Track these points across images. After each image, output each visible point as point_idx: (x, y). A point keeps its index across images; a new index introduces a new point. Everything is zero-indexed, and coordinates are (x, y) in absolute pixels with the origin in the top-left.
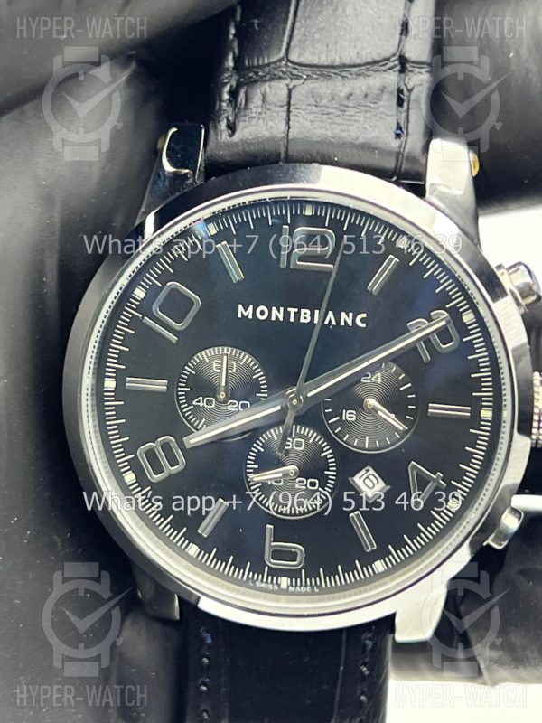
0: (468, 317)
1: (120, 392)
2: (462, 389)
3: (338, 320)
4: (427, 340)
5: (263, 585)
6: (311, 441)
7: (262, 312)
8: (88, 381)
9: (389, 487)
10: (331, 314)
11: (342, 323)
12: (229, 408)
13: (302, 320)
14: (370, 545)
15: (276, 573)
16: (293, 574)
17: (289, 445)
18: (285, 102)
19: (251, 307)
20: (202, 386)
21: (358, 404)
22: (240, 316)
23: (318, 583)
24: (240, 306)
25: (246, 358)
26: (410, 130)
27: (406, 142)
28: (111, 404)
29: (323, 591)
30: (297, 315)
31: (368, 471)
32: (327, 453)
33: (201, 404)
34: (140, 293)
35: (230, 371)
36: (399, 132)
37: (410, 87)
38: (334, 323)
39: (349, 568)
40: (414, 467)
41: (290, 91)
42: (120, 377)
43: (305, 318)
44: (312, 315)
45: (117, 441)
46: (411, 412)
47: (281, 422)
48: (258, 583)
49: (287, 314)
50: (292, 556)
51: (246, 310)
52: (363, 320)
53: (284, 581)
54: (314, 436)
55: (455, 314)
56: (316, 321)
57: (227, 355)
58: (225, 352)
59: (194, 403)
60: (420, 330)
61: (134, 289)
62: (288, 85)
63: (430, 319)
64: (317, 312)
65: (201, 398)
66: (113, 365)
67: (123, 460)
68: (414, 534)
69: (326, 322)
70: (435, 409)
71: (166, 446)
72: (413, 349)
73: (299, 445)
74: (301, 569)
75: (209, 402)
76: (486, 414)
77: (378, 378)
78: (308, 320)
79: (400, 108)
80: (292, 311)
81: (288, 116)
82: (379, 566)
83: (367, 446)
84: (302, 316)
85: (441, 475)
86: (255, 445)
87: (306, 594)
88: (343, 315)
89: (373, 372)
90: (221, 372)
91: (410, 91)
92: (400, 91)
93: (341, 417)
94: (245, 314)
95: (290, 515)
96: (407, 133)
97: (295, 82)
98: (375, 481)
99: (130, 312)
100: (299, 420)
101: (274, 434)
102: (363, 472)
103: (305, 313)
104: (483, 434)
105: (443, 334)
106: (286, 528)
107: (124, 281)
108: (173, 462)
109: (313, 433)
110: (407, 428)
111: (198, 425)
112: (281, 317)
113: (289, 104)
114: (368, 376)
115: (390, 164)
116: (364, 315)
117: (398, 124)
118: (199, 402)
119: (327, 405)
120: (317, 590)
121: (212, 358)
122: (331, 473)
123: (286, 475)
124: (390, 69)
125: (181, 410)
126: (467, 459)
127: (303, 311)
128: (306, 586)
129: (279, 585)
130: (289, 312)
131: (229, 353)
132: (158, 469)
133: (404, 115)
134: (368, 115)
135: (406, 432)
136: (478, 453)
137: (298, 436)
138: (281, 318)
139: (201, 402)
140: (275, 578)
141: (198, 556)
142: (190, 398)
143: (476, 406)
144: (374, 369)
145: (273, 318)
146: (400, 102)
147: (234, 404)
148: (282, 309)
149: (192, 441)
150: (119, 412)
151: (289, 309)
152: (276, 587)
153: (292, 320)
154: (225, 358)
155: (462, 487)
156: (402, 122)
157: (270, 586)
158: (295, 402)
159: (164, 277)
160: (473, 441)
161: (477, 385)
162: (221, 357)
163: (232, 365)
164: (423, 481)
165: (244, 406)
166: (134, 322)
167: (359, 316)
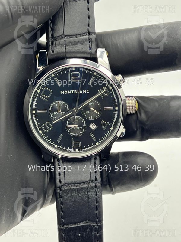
0: (111, 88)
1: (36, 114)
2: (112, 104)
3: (83, 92)
4: (102, 94)
7: (66, 92)
9: (97, 127)
10: (81, 91)
11: (84, 92)
12: (61, 114)
13: (75, 93)
14: (95, 139)
15: (75, 149)
16: (79, 148)
19: (63, 91)
20: (55, 110)
21: (89, 110)
23: (84, 150)
24: (61, 91)
25: (63, 103)
27: (92, 51)
28: (34, 116)
29: (86, 151)
30: (74, 92)
32: (83, 121)
34: (38, 91)
36: (90, 49)
37: (91, 38)
38: (82, 93)
39: (91, 145)
40: (102, 121)
41: (65, 41)
42: (36, 110)
44: (77, 92)
45: (37, 124)
46: (100, 110)
47: (73, 116)
48: (71, 151)
49: (71, 92)
50: (78, 144)
52: (88, 91)
53: (77, 150)
54: (80, 118)
55: (108, 87)
60: (101, 92)
63: (103, 90)
64: (78, 91)
66: (34, 108)
67: (38, 128)
68: (104, 136)
69: (80, 93)
70: (105, 109)
71: (48, 124)
72: (100, 96)
73: (77, 120)
75: (56, 113)
76: (117, 108)
78: (76, 93)
80: (72, 91)
81: (65, 47)
82: (97, 144)
83: (92, 118)
84: (75, 92)
85: (108, 122)
86: (68, 121)
87: (82, 152)
88: (84, 90)
90: (58, 106)
91: (91, 39)
92: (89, 40)
93: (86, 113)
94: (62, 93)
95: (77, 136)
96: (92, 49)
98: (94, 126)
99: (37, 95)
100: (77, 115)
101: (71, 118)
104: (116, 113)
105: (106, 92)
106: (76, 139)
108: (50, 127)
111: (54, 119)
112: (70, 93)
113: (65, 45)
115: (89, 56)
116: (88, 90)
117: (90, 47)
119: (82, 111)
121: (56, 103)
122: (85, 125)
123: (75, 126)
124: (87, 35)
125: (50, 116)
126: (114, 118)
127: (75, 91)
128: (82, 150)
131: (60, 102)
132: (46, 129)
133: (90, 45)
134: (83, 45)
135: (100, 114)
136: (116, 117)
137: (77, 118)
139: (55, 113)
141: (57, 147)
142: (52, 113)
143: (114, 107)
144: (91, 102)
145: (69, 93)
146: (90, 42)
148: (70, 91)
149: (54, 122)
150: (36, 118)
152: (75, 152)
153: (73, 93)
155: (113, 125)
156: (91, 46)
157: (74, 152)
158: (76, 111)
159: (44, 87)
160: (114, 114)
161: (114, 102)
162: (58, 103)
163: (60, 105)
164: (105, 124)
165: (64, 113)
166: (38, 98)
167: (87, 91)
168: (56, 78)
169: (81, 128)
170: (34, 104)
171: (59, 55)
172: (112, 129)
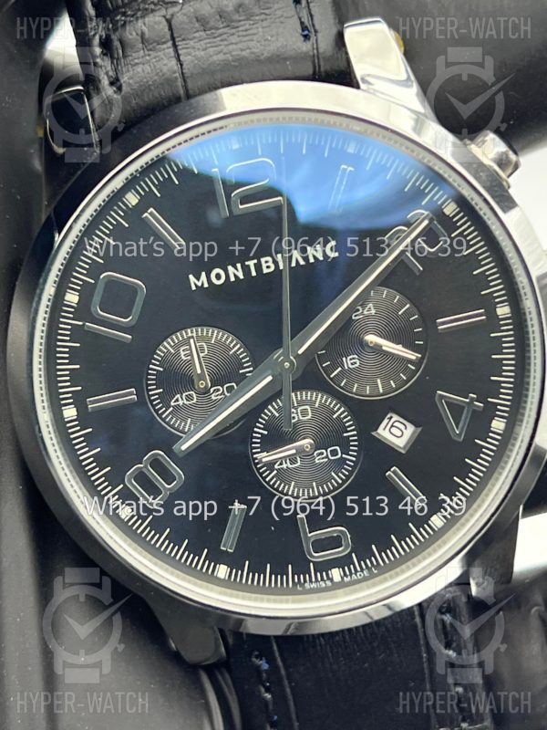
0: (450, 209)
1: (83, 418)
2: (472, 294)
3: (306, 257)
5: (314, 585)
6: (317, 405)
7: (218, 276)
8: (44, 417)
9: (420, 429)
10: (295, 253)
11: (312, 260)
12: (213, 398)
13: (265, 271)
14: (419, 500)
15: (323, 567)
16: (342, 563)
17: (294, 418)
18: (168, 36)
19: (203, 274)
20: (177, 379)
21: (357, 346)
22: (194, 288)
23: (375, 563)
24: (191, 277)
25: (216, 335)
26: (317, 27)
27: (317, 40)
28: (78, 434)
29: (384, 570)
30: (258, 267)
31: (391, 418)
32: (340, 411)
33: (181, 403)
34: (72, 298)
35: (201, 355)
36: (306, 32)
38: (302, 262)
39: (404, 534)
40: (442, 396)
41: (169, 22)
42: (79, 401)
43: (268, 267)
45: (98, 475)
46: (418, 336)
47: (278, 394)
48: (307, 585)
49: (246, 270)
50: (335, 542)
51: (198, 280)
52: (333, 249)
53: (336, 574)
54: (319, 398)
56: (281, 268)
57: (192, 337)
58: (190, 335)
59: (172, 404)
60: (401, 240)
61: (64, 295)
62: (164, 17)
63: (408, 224)
64: (279, 257)
65: (178, 396)
66: (67, 389)
67: (110, 494)
68: (465, 472)
69: (293, 264)
70: (445, 323)
71: (156, 464)
72: (400, 263)
73: (304, 413)
74: (350, 554)
75: (189, 398)
76: (503, 311)
77: (370, 310)
78: (272, 268)
79: (298, 6)
80: (251, 263)
81: (176, 51)
82: (437, 521)
83: (381, 391)
84: (264, 266)
85: (475, 396)
86: (255, 429)
87: (365, 579)
88: (310, 250)
89: (363, 306)
90: (192, 359)
93: (343, 367)
94: (199, 284)
96: (316, 31)
97: (171, 11)
98: (402, 427)
99: (67, 322)
100: (299, 385)
101: (272, 410)
102: (386, 421)
103: (266, 262)
104: (506, 334)
107: (49, 290)
108: (169, 478)
109: (317, 395)
110: (420, 356)
111: (184, 427)
113: (173, 38)
114: (358, 310)
116: (333, 243)
117: (302, 23)
118: (177, 400)
119: (323, 359)
120: (375, 572)
121: (177, 347)
122: (351, 433)
123: (300, 451)
125: (160, 416)
126: (498, 367)
127: (263, 260)
128: (362, 570)
129: (332, 580)
130: (248, 266)
131: (194, 335)
132: (154, 492)
133: (304, 14)
134: (265, 24)
135: (421, 359)
136: (508, 356)
137: (301, 403)
138: (241, 276)
139: (180, 400)
140: (324, 574)
141: (230, 576)
142: (166, 399)
143: (490, 306)
144: (362, 300)
145: (232, 279)
147: (218, 390)
148: (239, 265)
149: (184, 447)
150: (90, 442)
151: (247, 263)
152: (329, 583)
153: (254, 274)
154: (192, 341)
155: (503, 401)
156: (305, 20)
157: (323, 584)
158: (287, 365)
159: (95, 270)
160: (497, 346)
161: (483, 281)
162: (187, 342)
163: (202, 347)
164: (456, 410)
165: (230, 389)
166: (76, 333)
167: (329, 246)
168: (151, 210)
169: (334, 453)
170: (65, 368)
171: (148, 98)
172: (498, 425)
